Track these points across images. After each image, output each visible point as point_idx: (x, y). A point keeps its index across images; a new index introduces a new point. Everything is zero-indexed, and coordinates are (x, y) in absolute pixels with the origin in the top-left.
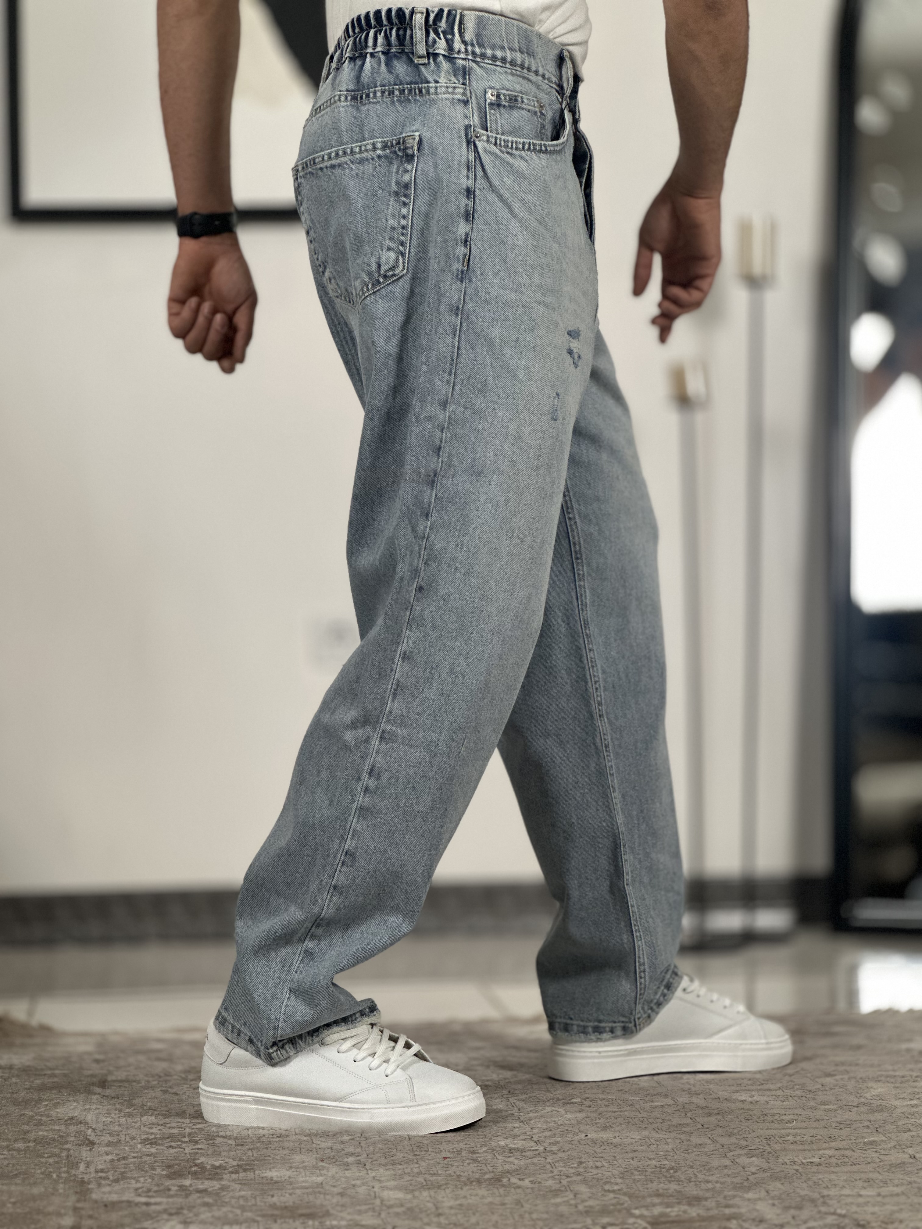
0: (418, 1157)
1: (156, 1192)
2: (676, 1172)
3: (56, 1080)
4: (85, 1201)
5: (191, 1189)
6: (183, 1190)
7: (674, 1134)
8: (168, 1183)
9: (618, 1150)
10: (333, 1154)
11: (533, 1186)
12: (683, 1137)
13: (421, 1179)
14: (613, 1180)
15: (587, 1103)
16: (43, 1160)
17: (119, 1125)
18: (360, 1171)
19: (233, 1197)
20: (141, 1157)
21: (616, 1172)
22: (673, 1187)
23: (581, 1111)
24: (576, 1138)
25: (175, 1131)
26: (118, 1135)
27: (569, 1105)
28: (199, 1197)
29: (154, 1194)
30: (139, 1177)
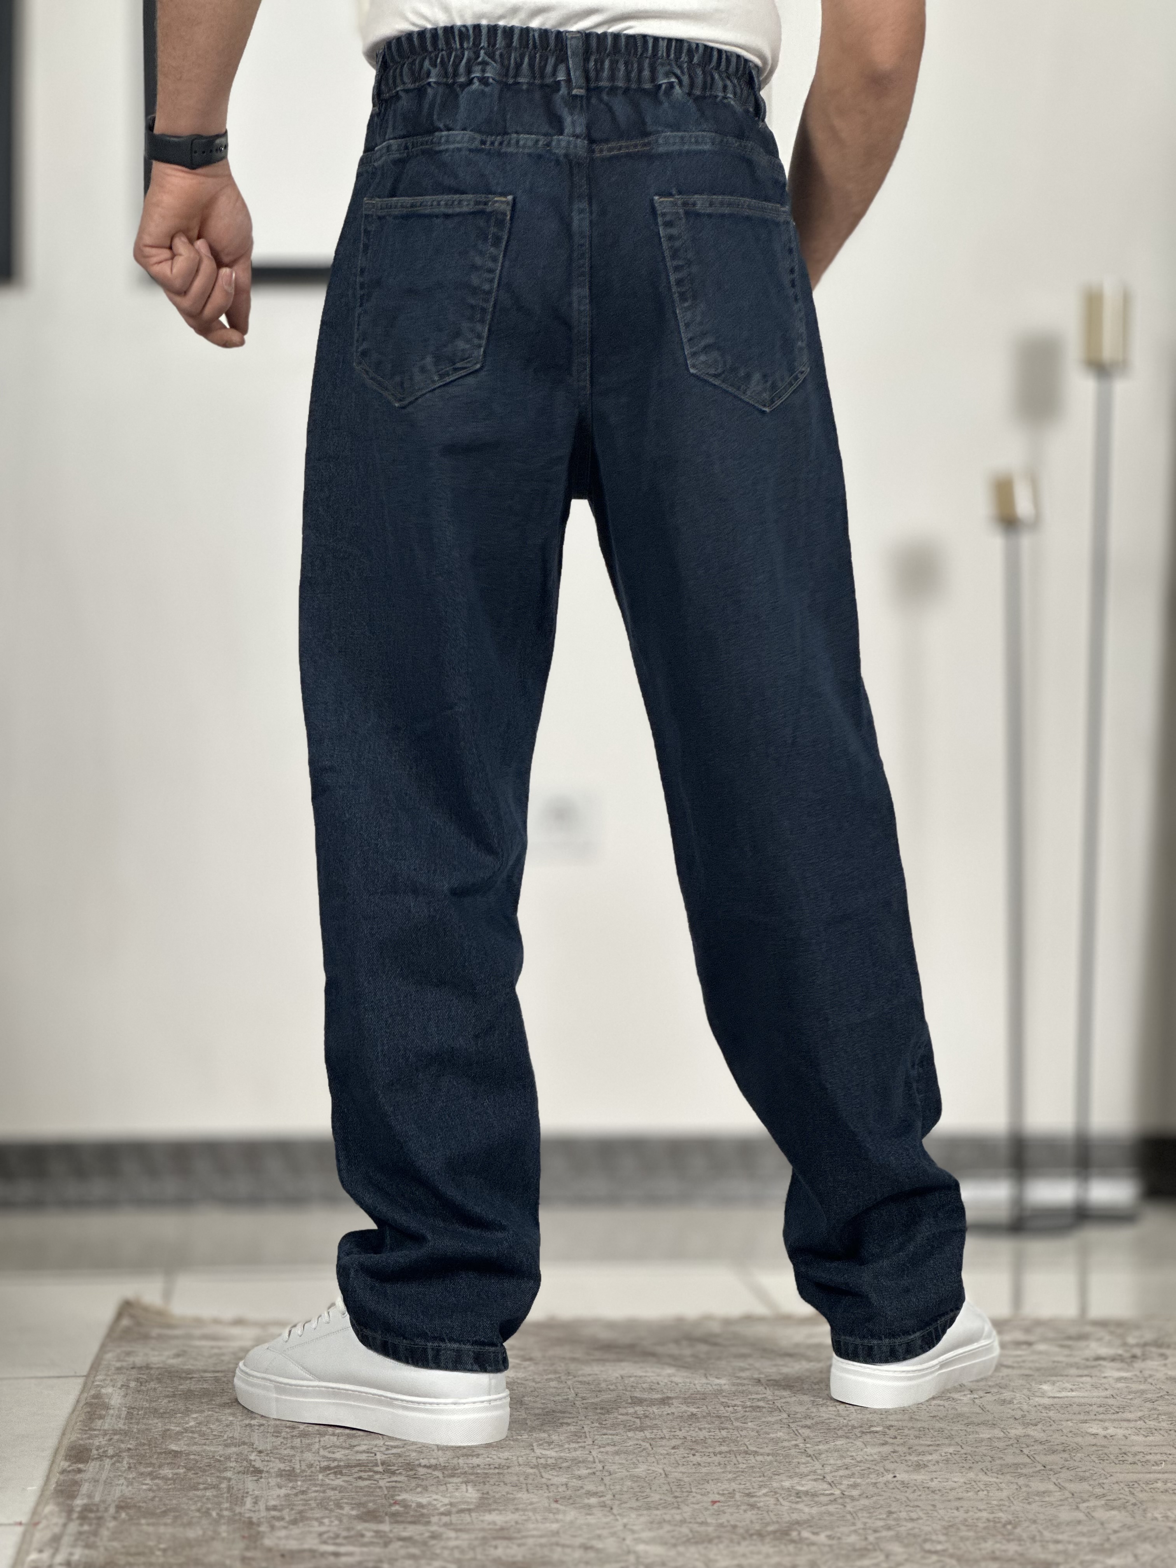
0: (679, 1500)
1: (346, 1538)
2: (1015, 1527)
3: (205, 1386)
4: (255, 1548)
5: (391, 1535)
6: (381, 1537)
7: (1008, 1477)
8: (360, 1526)
9: (936, 1497)
10: (569, 1493)
11: (830, 1542)
12: (1021, 1481)
13: (685, 1530)
14: (934, 1537)
15: (892, 1432)
16: (199, 1493)
17: (292, 1448)
18: (605, 1516)
19: (444, 1548)
20: (324, 1492)
21: (938, 1527)
22: (1012, 1548)
23: (885, 1444)
24: (881, 1480)
25: (364, 1457)
26: (290, 1461)
27: (868, 1435)
28: (402, 1547)
29: (344, 1542)
30: (323, 1518)
